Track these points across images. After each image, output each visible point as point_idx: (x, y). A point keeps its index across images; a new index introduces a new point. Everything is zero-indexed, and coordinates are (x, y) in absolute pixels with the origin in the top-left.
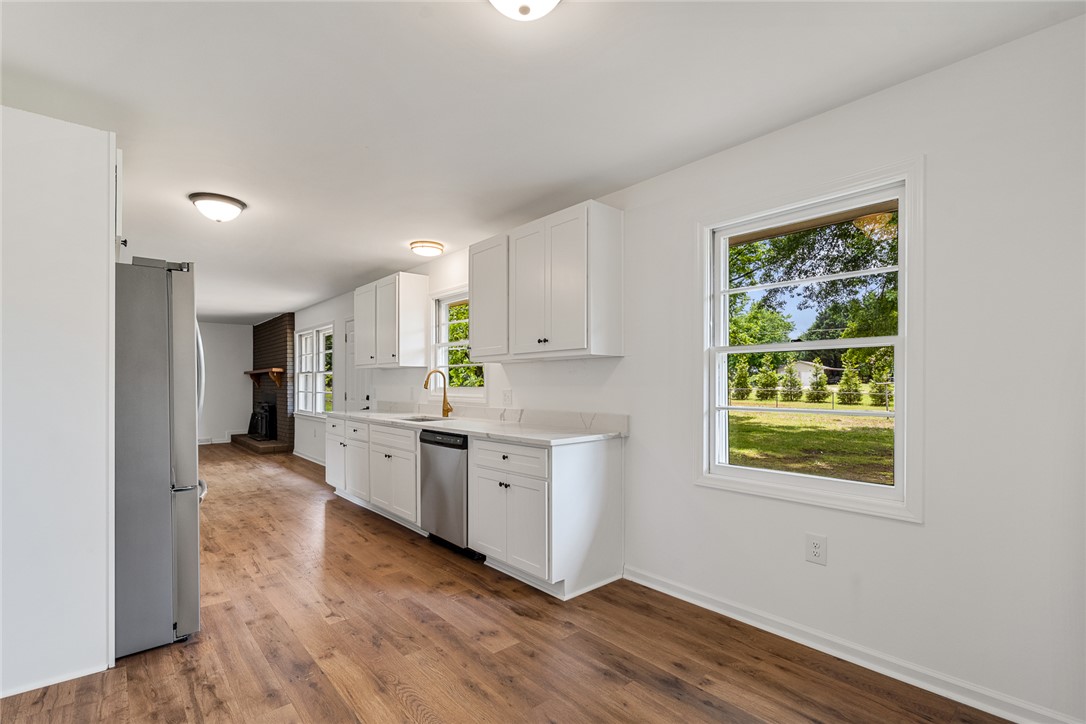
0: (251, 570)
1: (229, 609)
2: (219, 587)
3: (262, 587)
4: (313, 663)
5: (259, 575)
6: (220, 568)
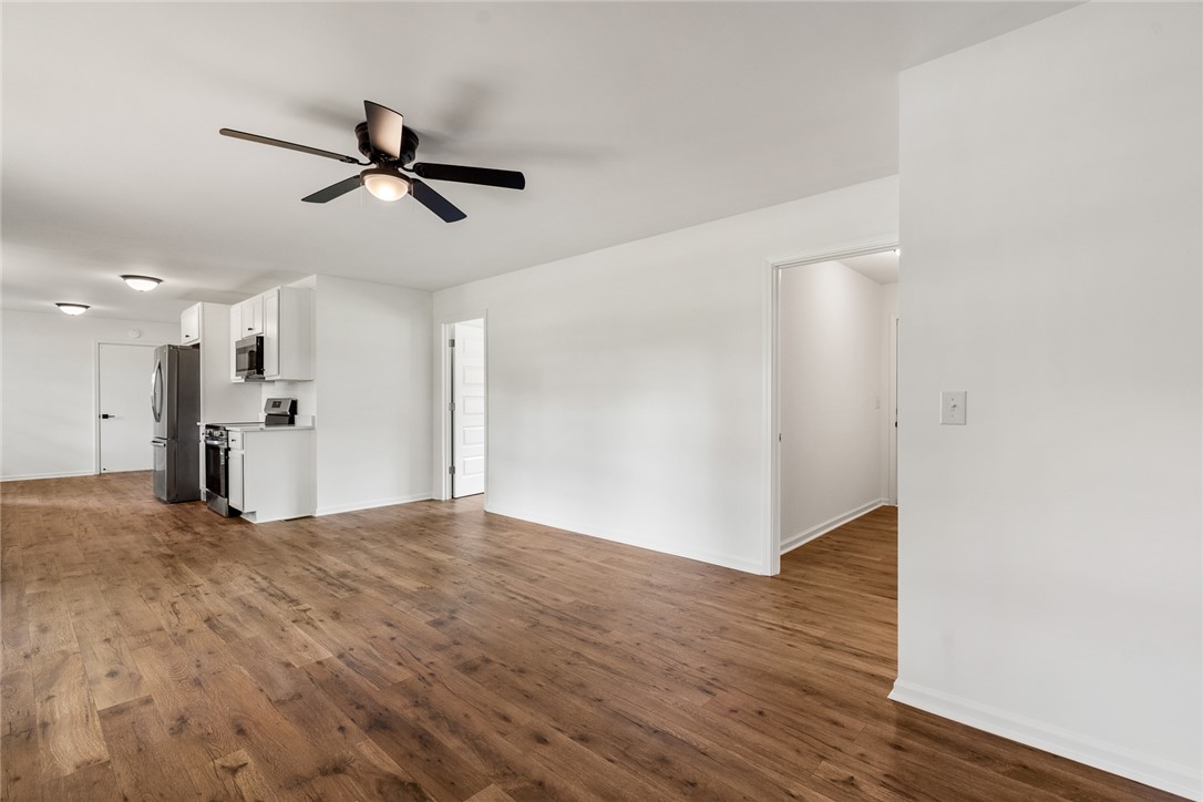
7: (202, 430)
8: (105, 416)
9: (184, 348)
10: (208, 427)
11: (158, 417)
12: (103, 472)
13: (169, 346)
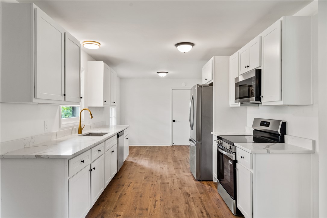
0: (176, 180)
1: (184, 172)
2: (185, 177)
3: (175, 175)
4: (173, 162)
5: (174, 178)
6: (184, 183)
7: (215, 138)
8: (174, 121)
9: (205, 86)
10: (219, 138)
11: (192, 128)
12: (173, 145)
13: (198, 85)
